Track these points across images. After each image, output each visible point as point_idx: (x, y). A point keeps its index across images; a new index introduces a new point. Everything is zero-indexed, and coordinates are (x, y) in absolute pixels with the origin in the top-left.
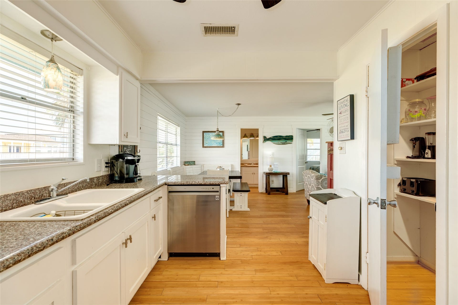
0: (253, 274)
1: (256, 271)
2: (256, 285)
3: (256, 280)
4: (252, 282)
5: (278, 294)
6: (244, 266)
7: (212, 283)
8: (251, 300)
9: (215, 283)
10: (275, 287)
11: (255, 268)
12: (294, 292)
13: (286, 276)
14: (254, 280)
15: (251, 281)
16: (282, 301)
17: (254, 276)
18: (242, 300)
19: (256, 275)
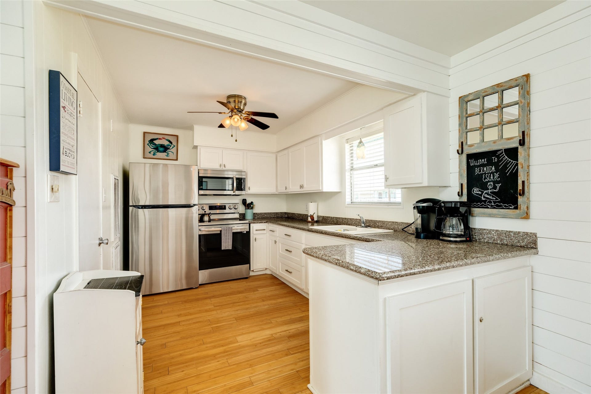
0: (253, 376)
1: (251, 383)
2: (247, 363)
3: (247, 369)
4: (251, 366)
5: (218, 361)
6: (273, 385)
7: (297, 351)
8: (246, 348)
9: (293, 351)
10: (222, 368)
11: (254, 387)
12: (198, 369)
13: (203, 389)
14: (250, 368)
15: (253, 366)
16: (215, 356)
17: (252, 374)
18: (256, 346)
19: (249, 376)
